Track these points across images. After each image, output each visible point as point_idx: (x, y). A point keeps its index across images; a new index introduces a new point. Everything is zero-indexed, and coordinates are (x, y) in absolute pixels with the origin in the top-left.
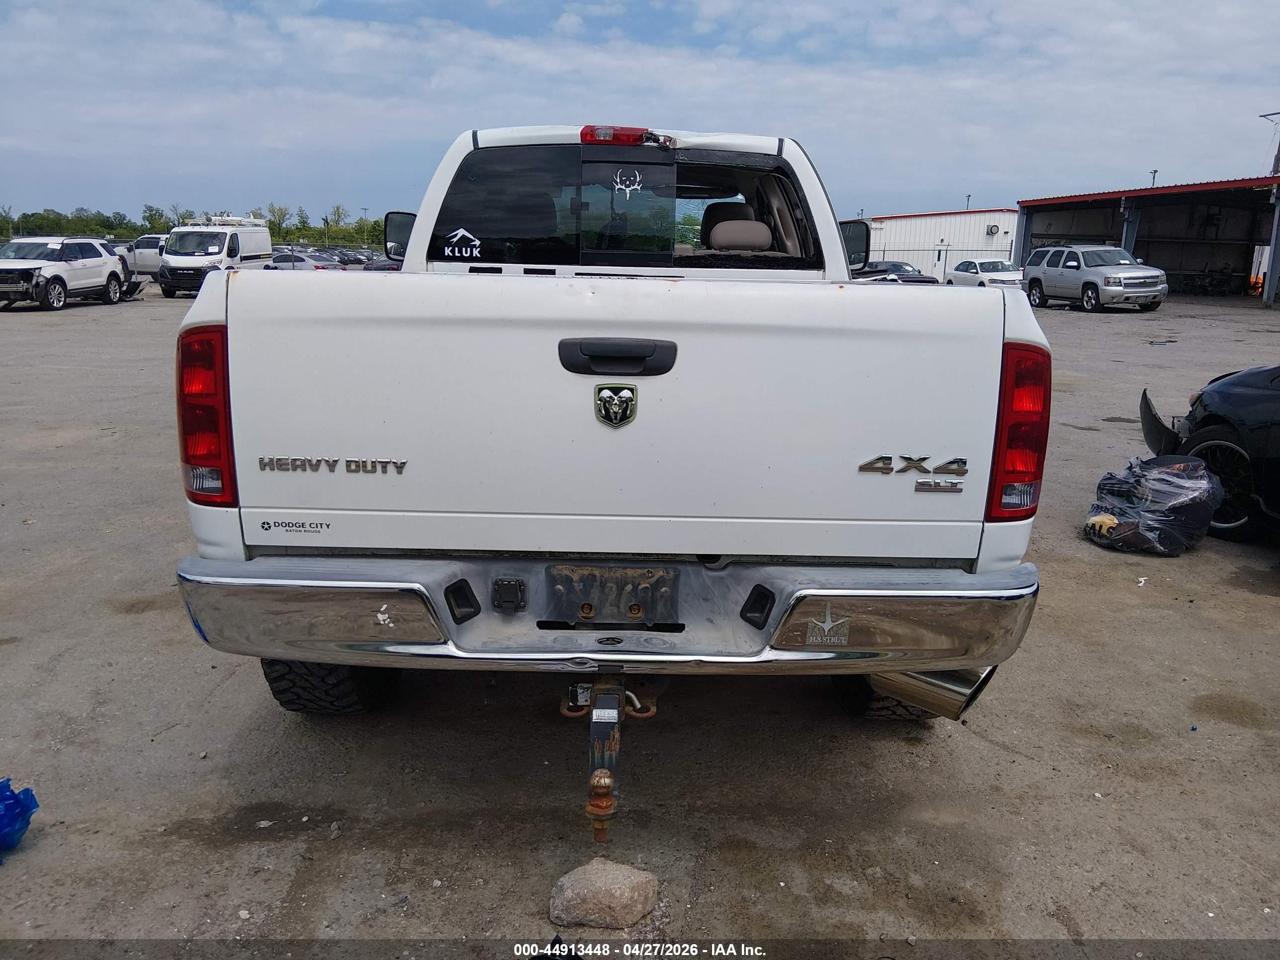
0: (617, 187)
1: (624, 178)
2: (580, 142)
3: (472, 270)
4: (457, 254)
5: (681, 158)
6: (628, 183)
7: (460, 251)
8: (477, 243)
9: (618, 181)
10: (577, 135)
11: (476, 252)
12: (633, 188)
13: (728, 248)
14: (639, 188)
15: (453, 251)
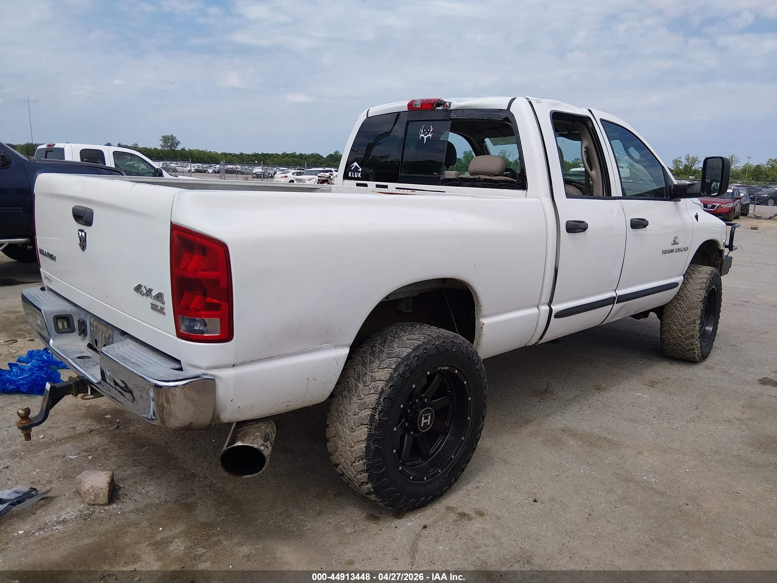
0: (421, 136)
1: (425, 130)
2: (407, 110)
3: (358, 185)
4: (353, 176)
5: (453, 116)
6: (426, 133)
7: (354, 175)
8: (360, 170)
9: (422, 132)
10: (406, 106)
11: (359, 176)
12: (428, 136)
13: (477, 174)
14: (431, 136)
15: (351, 174)
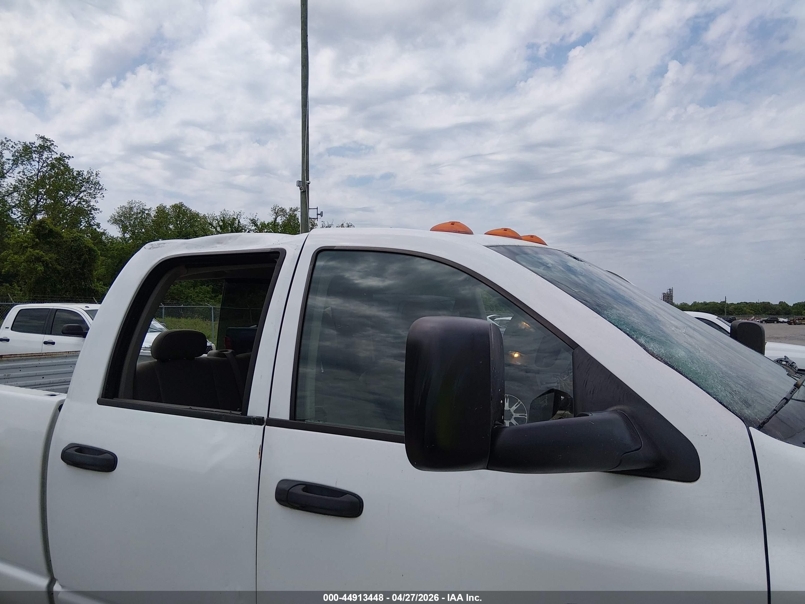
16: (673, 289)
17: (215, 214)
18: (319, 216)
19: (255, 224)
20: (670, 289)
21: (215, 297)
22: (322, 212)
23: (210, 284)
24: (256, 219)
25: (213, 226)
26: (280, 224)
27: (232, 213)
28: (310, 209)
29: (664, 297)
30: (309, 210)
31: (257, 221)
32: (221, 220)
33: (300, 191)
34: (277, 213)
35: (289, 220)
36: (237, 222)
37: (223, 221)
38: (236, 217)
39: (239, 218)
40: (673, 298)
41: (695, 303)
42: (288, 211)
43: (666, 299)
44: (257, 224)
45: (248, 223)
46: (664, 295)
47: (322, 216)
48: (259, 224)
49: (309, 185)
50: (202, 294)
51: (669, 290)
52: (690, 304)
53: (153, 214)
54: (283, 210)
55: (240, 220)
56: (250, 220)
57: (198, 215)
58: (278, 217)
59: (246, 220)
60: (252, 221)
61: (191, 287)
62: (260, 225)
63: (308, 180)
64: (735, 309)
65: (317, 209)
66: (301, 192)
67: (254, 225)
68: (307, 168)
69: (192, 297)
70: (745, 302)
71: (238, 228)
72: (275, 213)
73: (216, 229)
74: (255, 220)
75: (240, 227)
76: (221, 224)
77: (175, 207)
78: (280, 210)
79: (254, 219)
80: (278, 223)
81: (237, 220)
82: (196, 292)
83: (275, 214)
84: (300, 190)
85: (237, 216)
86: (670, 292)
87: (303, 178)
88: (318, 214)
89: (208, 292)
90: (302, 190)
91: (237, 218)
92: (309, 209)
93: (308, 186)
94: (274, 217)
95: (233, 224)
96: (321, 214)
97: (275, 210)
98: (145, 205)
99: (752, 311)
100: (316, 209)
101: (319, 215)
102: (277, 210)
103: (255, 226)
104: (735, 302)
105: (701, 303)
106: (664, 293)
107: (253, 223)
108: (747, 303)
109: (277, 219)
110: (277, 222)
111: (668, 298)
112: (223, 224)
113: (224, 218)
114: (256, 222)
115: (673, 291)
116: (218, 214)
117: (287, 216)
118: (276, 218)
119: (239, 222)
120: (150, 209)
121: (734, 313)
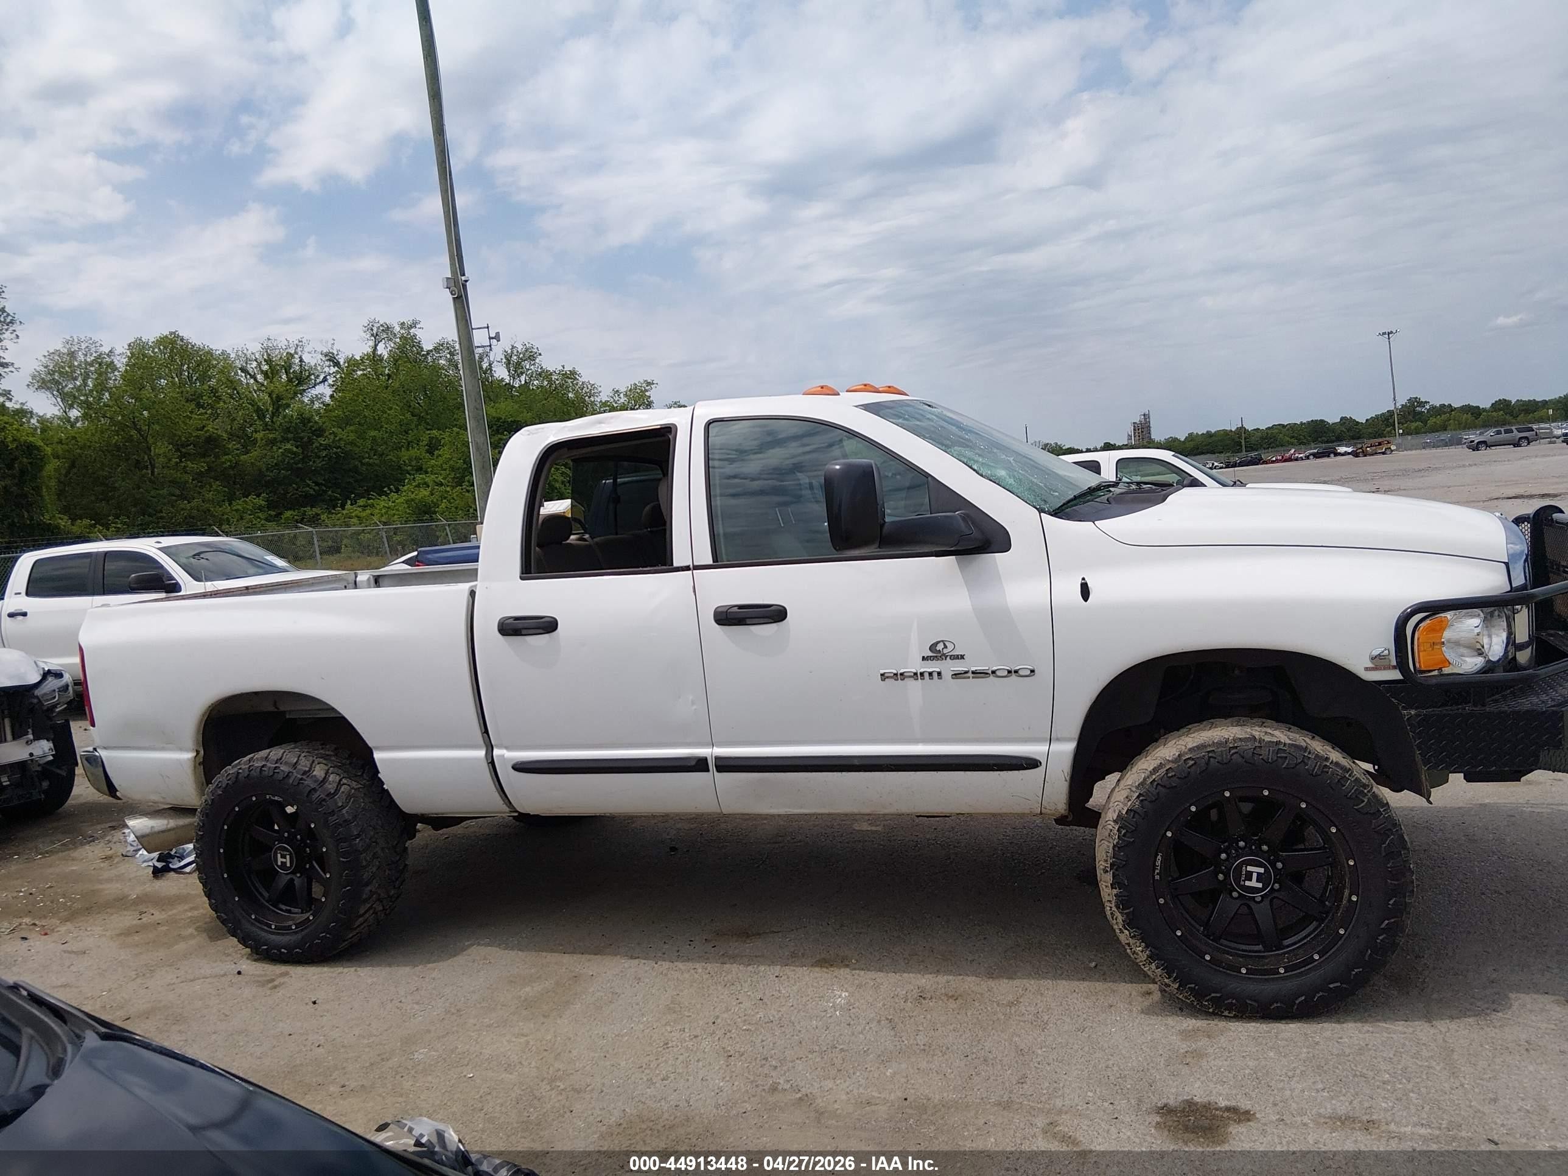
16: (1151, 413)
17: (247, 350)
18: (494, 341)
19: (333, 361)
20: (1144, 415)
21: (276, 516)
22: (498, 334)
23: (262, 491)
24: (336, 353)
25: (250, 375)
26: (386, 357)
27: (283, 344)
28: (475, 329)
29: (1134, 430)
30: (474, 331)
31: (337, 355)
32: (265, 360)
33: (451, 297)
34: (377, 335)
35: (401, 348)
36: (297, 361)
37: (269, 361)
38: (293, 352)
39: (300, 353)
40: (1152, 429)
41: (1191, 435)
42: (397, 329)
43: (1139, 433)
44: (339, 363)
45: (320, 361)
46: (1134, 426)
47: (498, 341)
48: (342, 362)
49: (467, 283)
50: (249, 512)
51: (1143, 417)
52: (1183, 439)
53: (121, 362)
54: (387, 329)
55: (303, 358)
56: (322, 354)
57: (210, 353)
58: (379, 342)
59: (314, 355)
60: (326, 356)
61: (224, 501)
62: (345, 362)
63: (464, 275)
64: (1262, 438)
65: (488, 327)
66: (454, 298)
67: (331, 364)
68: (459, 253)
69: (229, 521)
70: (1279, 425)
71: (301, 372)
72: (372, 335)
73: (256, 380)
74: (333, 354)
75: (306, 371)
76: (265, 368)
77: (163, 341)
78: (381, 328)
79: (330, 353)
80: (381, 355)
81: (296, 356)
82: (237, 510)
83: (373, 338)
84: (452, 294)
85: (296, 349)
86: (1145, 419)
87: (454, 272)
88: (490, 338)
89: (261, 508)
90: (455, 295)
91: (296, 353)
92: (472, 329)
93: (464, 286)
94: (371, 343)
95: (290, 367)
96: (497, 337)
97: (372, 330)
98: (101, 345)
99: (1292, 440)
100: (485, 328)
101: (493, 338)
102: (375, 330)
103: (334, 367)
104: (1263, 427)
105: (1203, 434)
106: (1134, 423)
107: (330, 360)
108: (1283, 426)
109: (378, 348)
110: (379, 353)
111: (1142, 432)
112: (270, 367)
113: (269, 355)
114: (335, 358)
115: (1151, 417)
116: (254, 348)
117: (398, 340)
118: (376, 345)
119: (301, 360)
120: (110, 351)
121: (1262, 446)
